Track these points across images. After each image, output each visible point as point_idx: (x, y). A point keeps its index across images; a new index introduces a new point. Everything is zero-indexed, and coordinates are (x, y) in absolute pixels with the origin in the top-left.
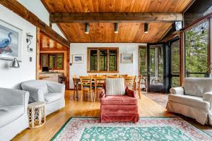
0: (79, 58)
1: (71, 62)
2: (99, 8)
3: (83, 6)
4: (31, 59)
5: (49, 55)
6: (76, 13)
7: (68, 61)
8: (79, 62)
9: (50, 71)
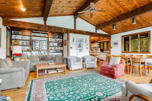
0: (116, 44)
1: (111, 46)
2: (115, 16)
3: (107, 19)
4: (87, 48)
5: (104, 42)
6: (105, 22)
7: (110, 46)
8: (116, 46)
9: (104, 51)
